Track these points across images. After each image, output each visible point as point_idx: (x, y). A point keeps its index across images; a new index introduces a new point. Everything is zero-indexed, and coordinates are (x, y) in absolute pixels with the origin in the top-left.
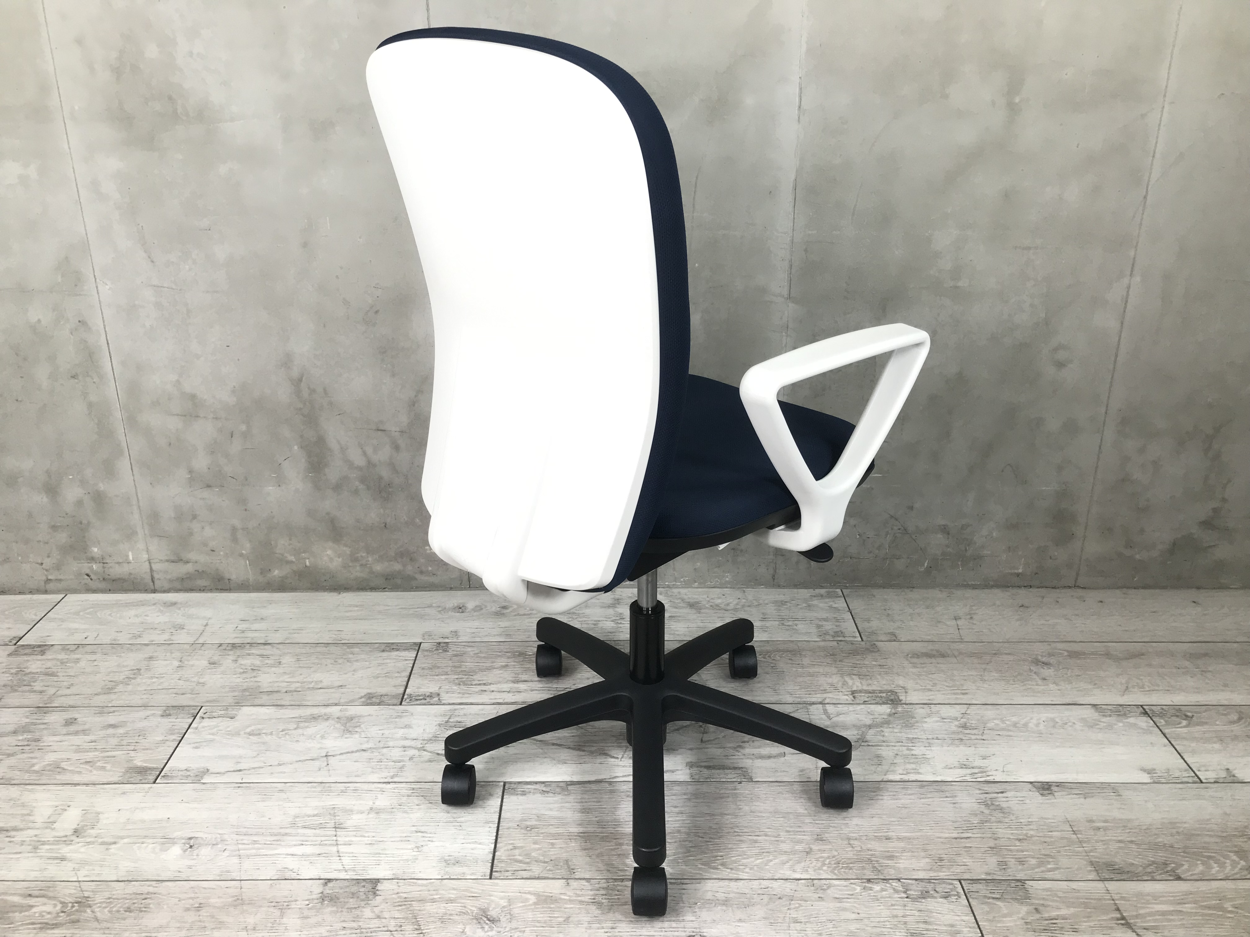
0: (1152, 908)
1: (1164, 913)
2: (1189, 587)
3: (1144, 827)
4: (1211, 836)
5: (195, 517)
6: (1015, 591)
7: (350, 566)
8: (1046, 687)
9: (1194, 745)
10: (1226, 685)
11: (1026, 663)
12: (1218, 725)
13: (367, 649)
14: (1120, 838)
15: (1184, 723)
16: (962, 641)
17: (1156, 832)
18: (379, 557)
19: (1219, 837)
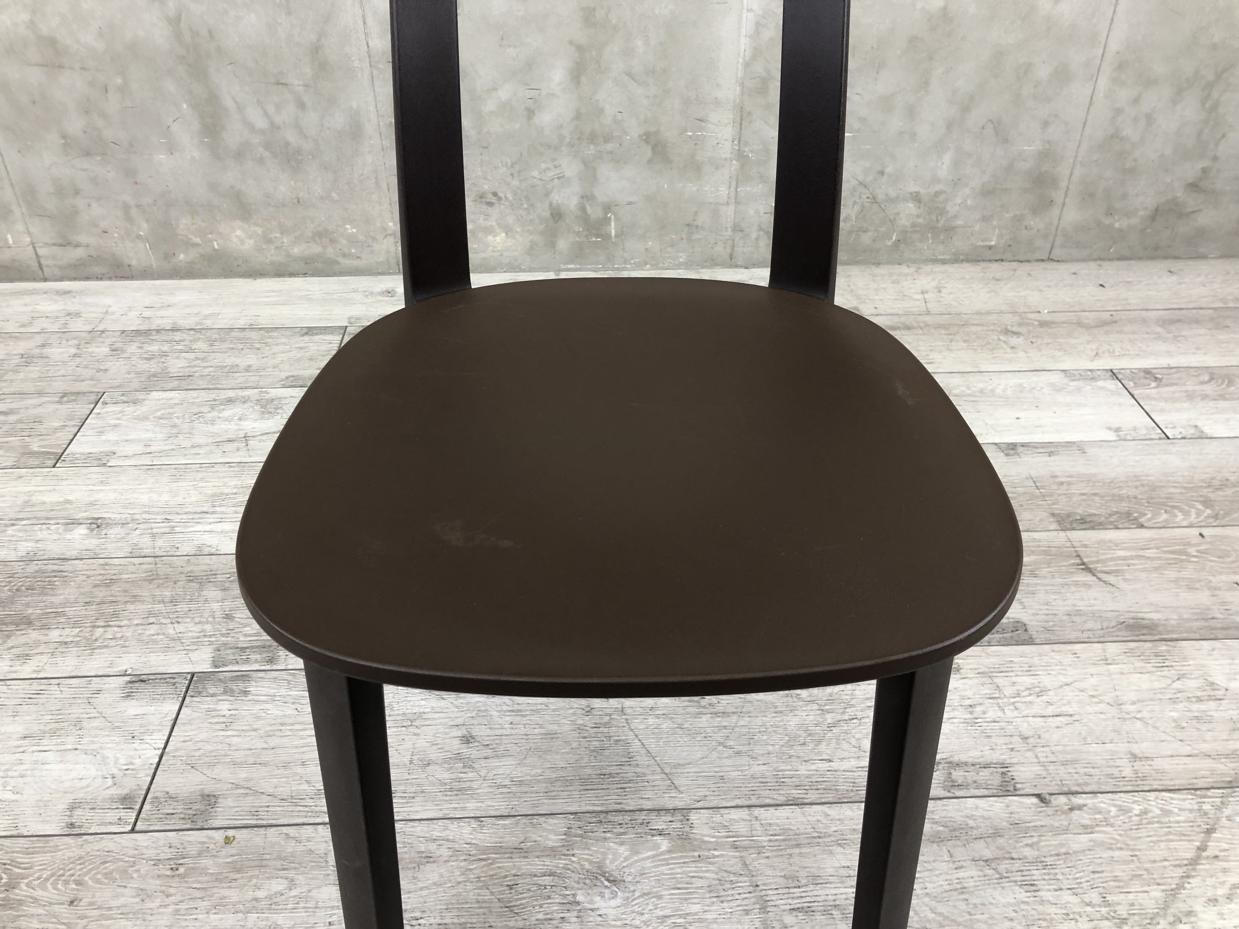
0: (1113, 554)
1: (1125, 558)
2: (1166, 258)
3: (1109, 481)
4: (1175, 487)
5: (77, 192)
6: (986, 265)
7: (264, 249)
8: (1014, 355)
9: (1162, 404)
10: (1198, 348)
11: (995, 333)
12: (1188, 385)
13: (288, 333)
14: (1082, 492)
15: (1153, 384)
16: (928, 313)
17: (1121, 484)
18: (295, 238)
19: (1185, 488)
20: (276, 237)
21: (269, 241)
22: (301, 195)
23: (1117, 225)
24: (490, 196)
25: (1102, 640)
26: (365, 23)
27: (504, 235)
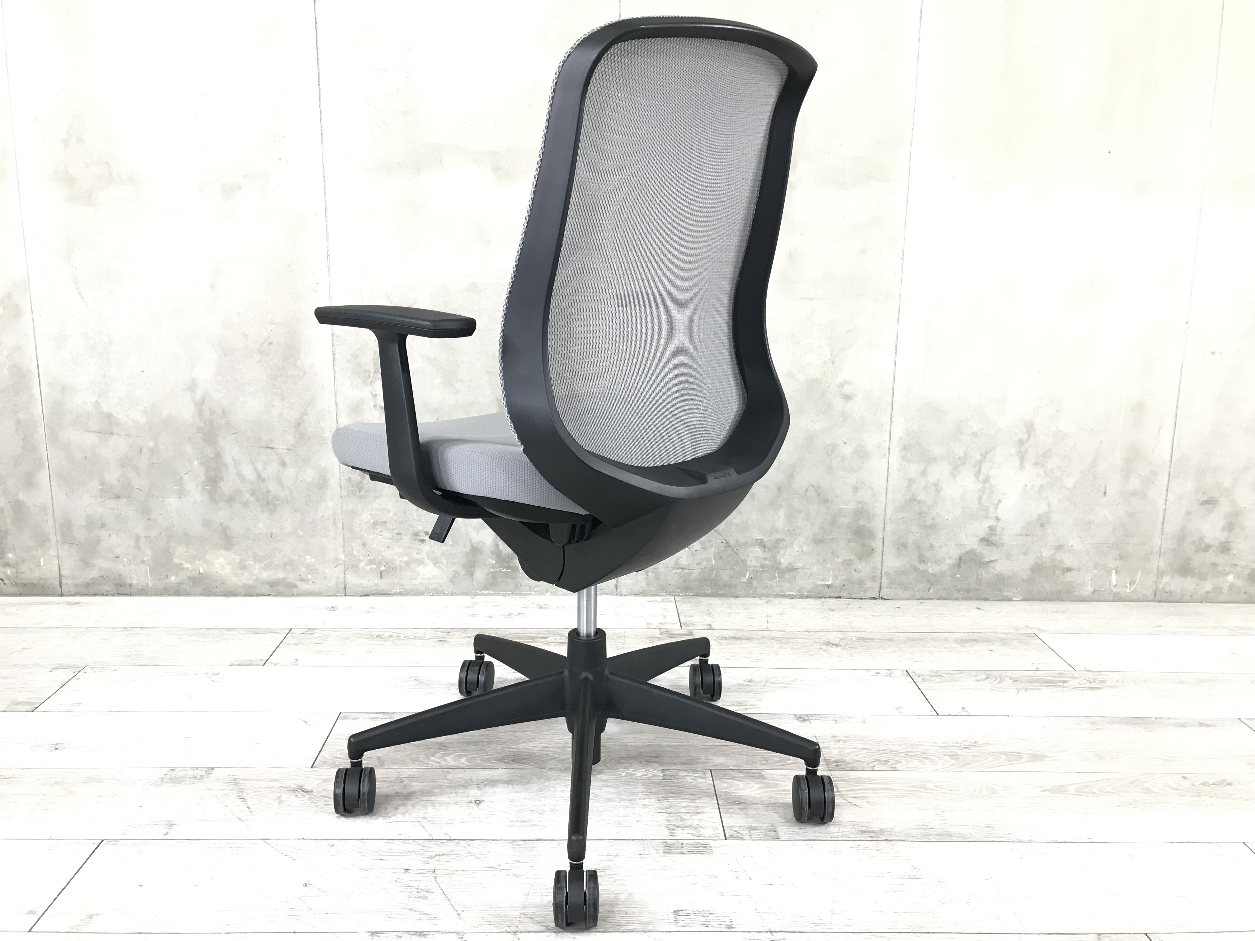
0: (865, 786)
1: (873, 789)
2: (978, 599)
3: (878, 740)
4: (932, 746)
5: (103, 526)
6: (826, 600)
7: (239, 574)
8: (829, 659)
10: (983, 658)
11: (819, 644)
12: (965, 682)
13: (243, 632)
14: (854, 747)
15: (938, 680)
16: (768, 630)
17: (888, 743)
18: (265, 565)
19: (940, 746)
20: (249, 564)
21: (243, 567)
22: (274, 531)
23: (930, 570)
24: (424, 535)
25: (836, 839)
26: (337, 406)
27: (431, 565)
